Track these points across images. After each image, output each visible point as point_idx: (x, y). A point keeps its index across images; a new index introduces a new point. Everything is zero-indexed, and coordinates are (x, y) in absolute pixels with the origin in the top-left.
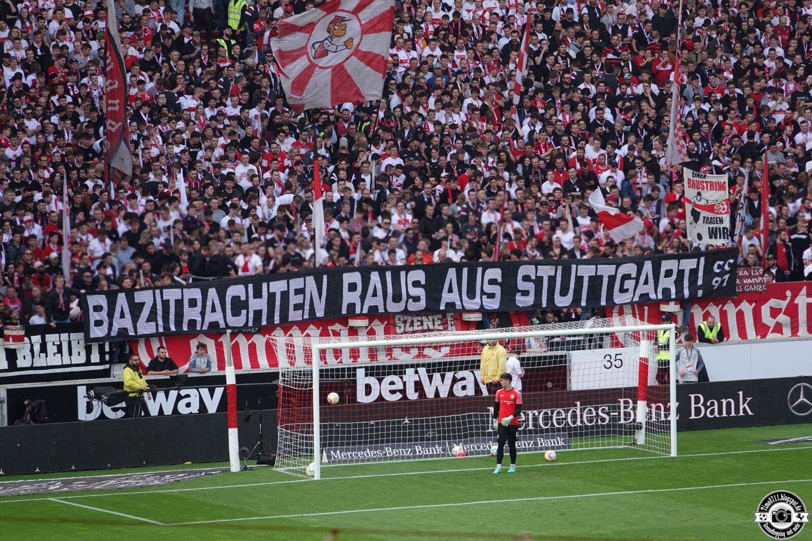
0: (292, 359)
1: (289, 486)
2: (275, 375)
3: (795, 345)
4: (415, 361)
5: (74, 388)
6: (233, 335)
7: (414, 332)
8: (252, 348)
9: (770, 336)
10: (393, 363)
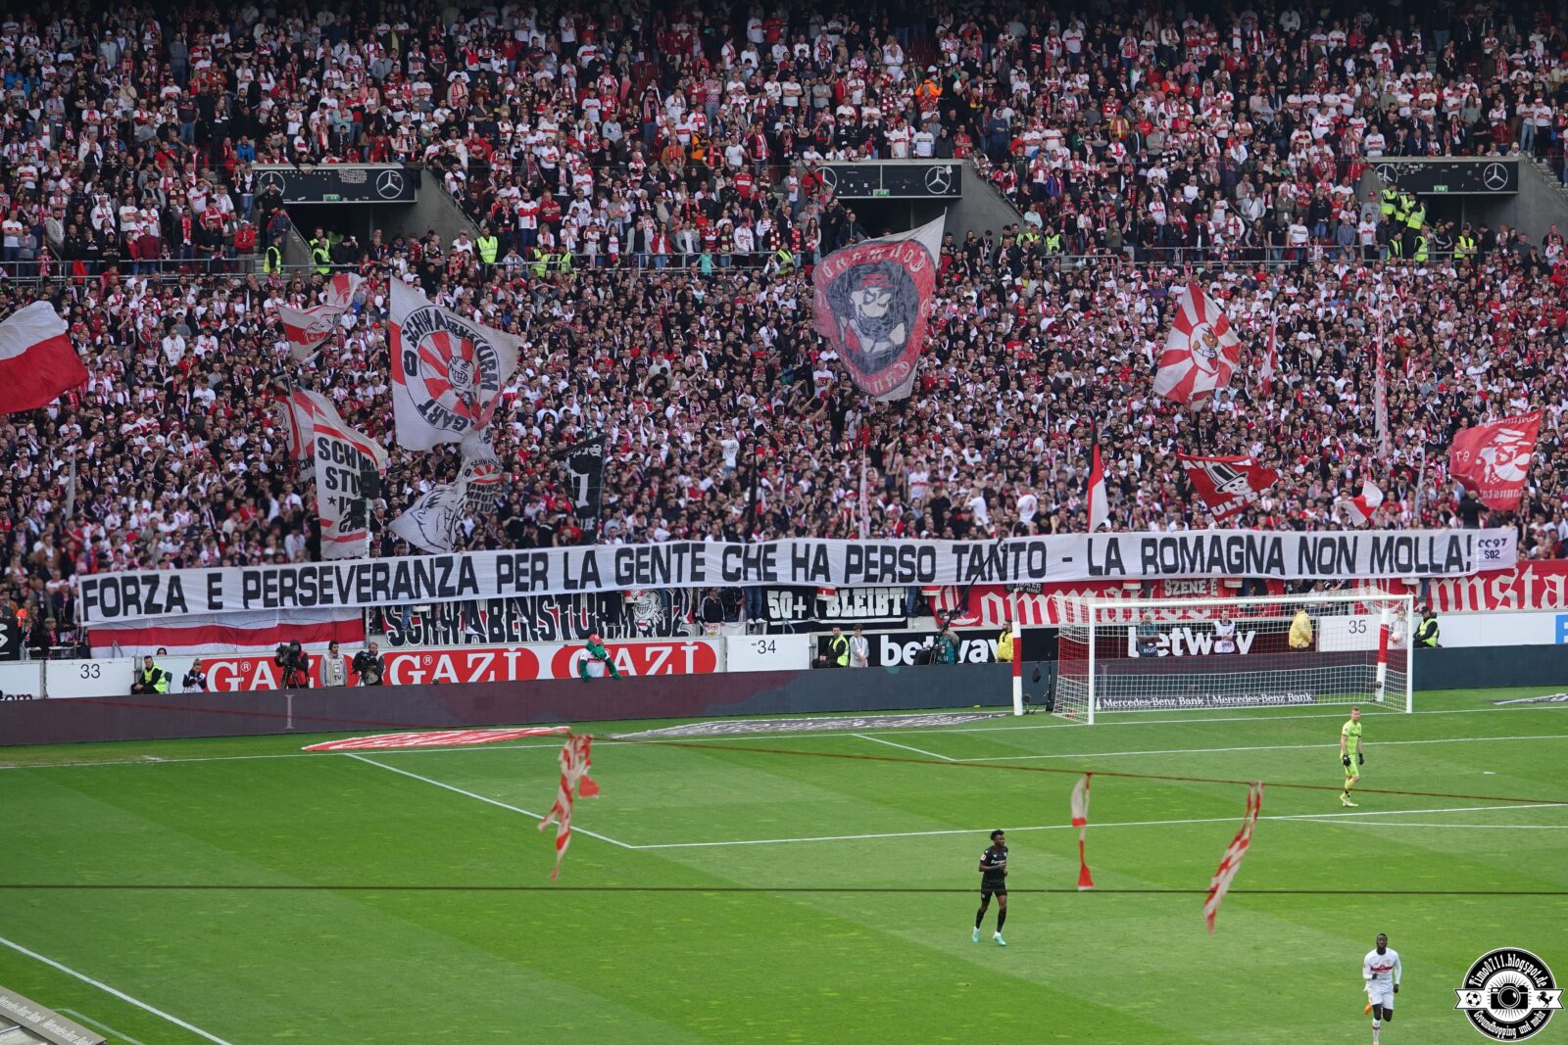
0: (1071, 617)
1: (1065, 729)
2: (1056, 631)
3: (1521, 616)
4: (1181, 621)
5: (879, 636)
6: (1020, 594)
7: (1180, 596)
8: (1036, 606)
9: (1499, 608)
10: (1160, 622)
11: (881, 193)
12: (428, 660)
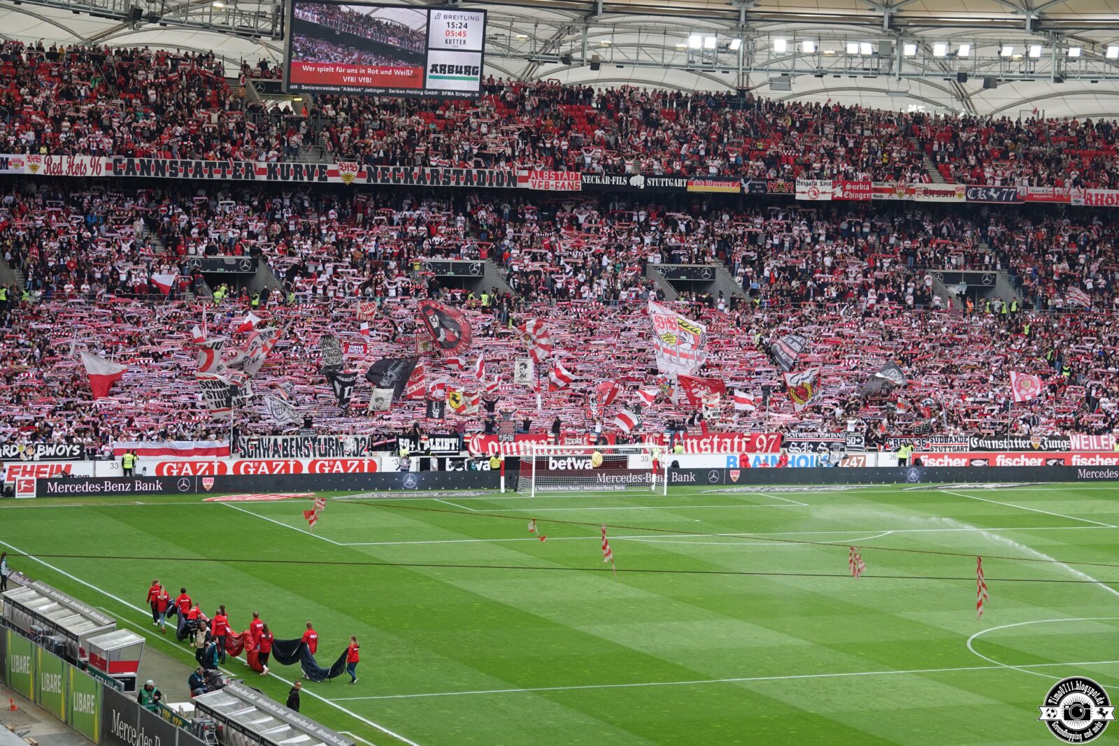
0: (525, 452)
1: (522, 499)
2: (519, 458)
3: (712, 456)
4: (571, 455)
5: (445, 458)
6: (505, 442)
7: (571, 444)
8: (511, 447)
9: (703, 452)
10: (563, 455)
11: (451, 274)
12: (256, 464)
